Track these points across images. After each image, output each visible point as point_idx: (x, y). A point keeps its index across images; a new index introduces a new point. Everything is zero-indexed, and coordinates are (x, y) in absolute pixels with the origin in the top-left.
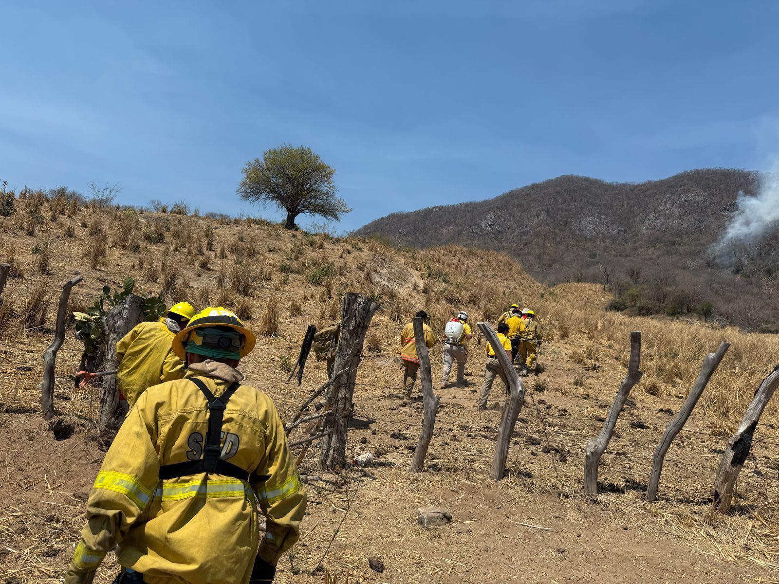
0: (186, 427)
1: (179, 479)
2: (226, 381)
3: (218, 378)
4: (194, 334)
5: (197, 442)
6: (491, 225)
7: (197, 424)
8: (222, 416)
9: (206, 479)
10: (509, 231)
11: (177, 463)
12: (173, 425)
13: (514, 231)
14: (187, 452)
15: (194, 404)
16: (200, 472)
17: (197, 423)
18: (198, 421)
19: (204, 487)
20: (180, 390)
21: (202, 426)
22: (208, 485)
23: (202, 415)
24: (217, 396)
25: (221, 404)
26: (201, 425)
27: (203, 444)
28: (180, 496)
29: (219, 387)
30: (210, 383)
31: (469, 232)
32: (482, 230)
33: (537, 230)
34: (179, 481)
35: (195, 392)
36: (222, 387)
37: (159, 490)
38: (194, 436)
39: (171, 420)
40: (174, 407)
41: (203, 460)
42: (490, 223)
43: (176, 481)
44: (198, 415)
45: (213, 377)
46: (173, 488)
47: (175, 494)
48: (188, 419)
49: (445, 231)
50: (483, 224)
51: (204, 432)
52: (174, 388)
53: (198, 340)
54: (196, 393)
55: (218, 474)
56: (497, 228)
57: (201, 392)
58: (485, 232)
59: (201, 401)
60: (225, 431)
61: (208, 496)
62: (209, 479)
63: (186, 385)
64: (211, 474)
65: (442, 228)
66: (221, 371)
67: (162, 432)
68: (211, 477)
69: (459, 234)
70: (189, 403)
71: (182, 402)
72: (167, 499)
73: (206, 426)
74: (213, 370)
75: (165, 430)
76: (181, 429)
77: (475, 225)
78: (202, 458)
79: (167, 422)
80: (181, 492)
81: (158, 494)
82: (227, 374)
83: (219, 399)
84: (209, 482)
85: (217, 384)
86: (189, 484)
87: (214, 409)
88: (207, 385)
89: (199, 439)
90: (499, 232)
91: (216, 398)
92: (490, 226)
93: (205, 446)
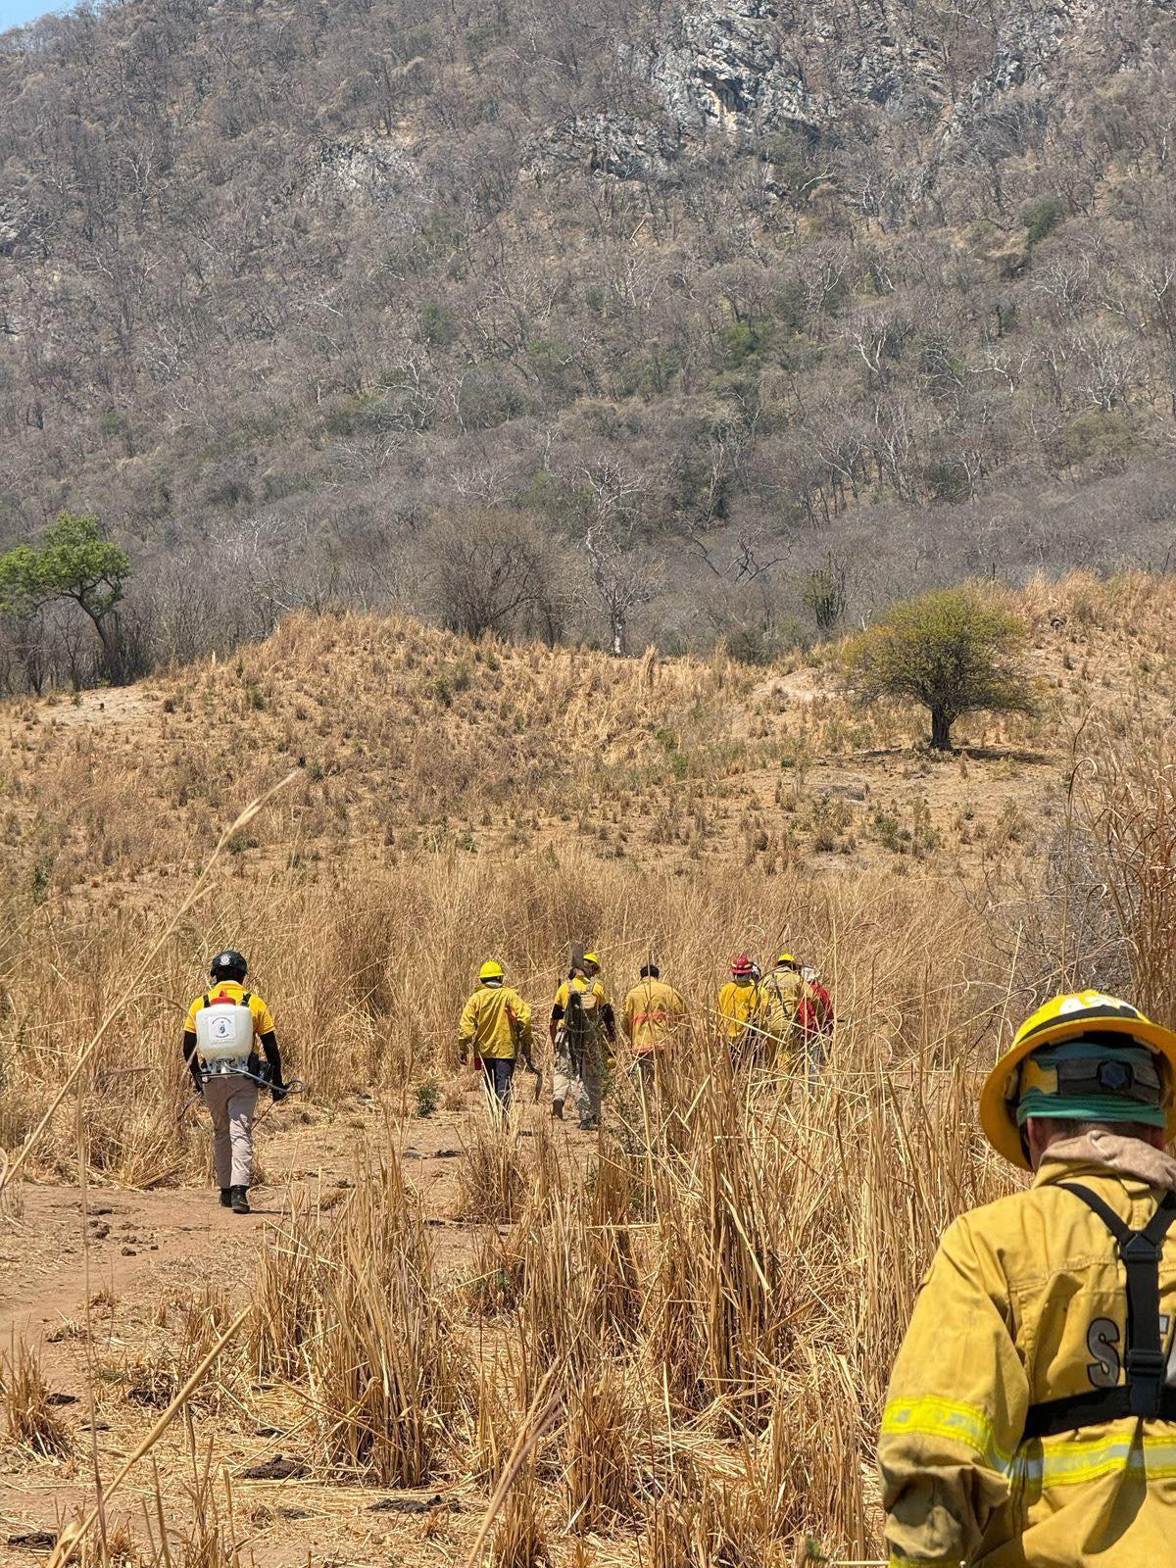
0: (1078, 1305)
1: (1077, 1433)
2: (1153, 1185)
3: (1131, 1176)
4: (1032, 1067)
5: (1107, 1343)
6: (735, 84)
7: (1102, 1299)
8: (1156, 1275)
9: (1139, 1434)
10: (886, 116)
11: (1068, 1394)
12: (1048, 1301)
13: (927, 116)
14: (1089, 1367)
15: (1087, 1248)
16: (1123, 1415)
17: (1102, 1294)
18: (1104, 1289)
19: (1136, 1453)
20: (1047, 1216)
21: (1115, 1301)
22: (1145, 1447)
23: (1108, 1276)
24: (1136, 1226)
25: (1148, 1248)
26: (1111, 1299)
27: (1121, 1347)
28: (1085, 1472)
29: (1136, 1203)
30: (1112, 1193)
31: (566, 162)
32: (672, 141)
33: (1115, 88)
34: (1078, 1438)
35: (1081, 1219)
36: (1145, 1202)
37: (1032, 1465)
38: (1098, 1326)
39: (1041, 1291)
40: (1039, 1258)
41: (1127, 1388)
42: (726, 71)
43: (1071, 1440)
44: (1101, 1274)
45: (1117, 1175)
46: (1066, 1456)
47: (1074, 1468)
48: (1080, 1286)
49: (352, 173)
50: (670, 83)
51: (1121, 1318)
52: (1029, 1212)
53: (1046, 1081)
54: (1086, 1221)
55: (1166, 1418)
56: (792, 109)
57: (1095, 1218)
58: (696, 151)
59: (1101, 1242)
60: (1168, 1313)
61: (1148, 1475)
62: (1147, 1434)
63: (1056, 1203)
64: (1151, 1421)
65: (328, 154)
66: (1135, 1157)
67: (1025, 1319)
68: (1147, 1427)
69: (493, 198)
70: (1075, 1248)
71: (1057, 1246)
72: (1057, 1482)
73: (1122, 1299)
74: (1112, 1157)
75: (1031, 1314)
76: (1066, 1310)
77: (604, 102)
78: (1122, 1381)
79: (1032, 1295)
80: (1086, 1463)
81: (1033, 1474)
82: (1151, 1164)
83: (1142, 1234)
84: (1145, 1441)
85: (1134, 1195)
86: (1101, 1445)
87: (1135, 1262)
88: (1105, 1199)
89: (1110, 1335)
90: (813, 134)
91: (1133, 1233)
92: (730, 92)
93: (1126, 1353)
